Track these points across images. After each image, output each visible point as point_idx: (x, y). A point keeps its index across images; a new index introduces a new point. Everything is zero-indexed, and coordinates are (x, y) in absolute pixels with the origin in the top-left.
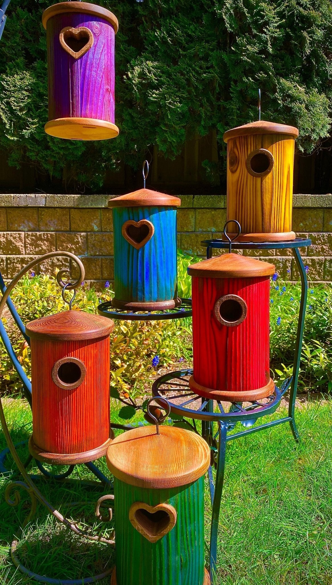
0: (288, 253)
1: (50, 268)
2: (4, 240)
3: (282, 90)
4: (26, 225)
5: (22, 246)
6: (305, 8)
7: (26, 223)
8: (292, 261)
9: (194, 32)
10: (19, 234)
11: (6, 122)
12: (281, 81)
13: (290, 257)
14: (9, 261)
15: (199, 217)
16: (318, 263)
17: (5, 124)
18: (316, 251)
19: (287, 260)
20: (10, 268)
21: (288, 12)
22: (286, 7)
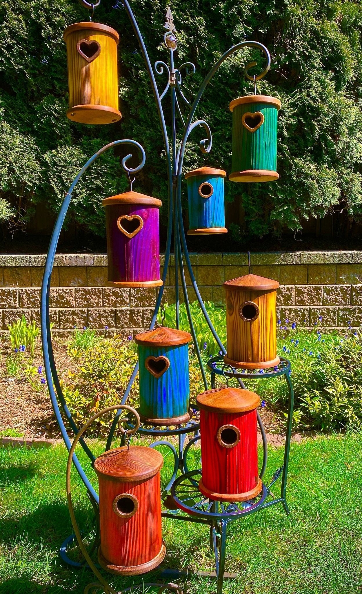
0: (306, 303)
1: (97, 318)
2: (57, 295)
3: (297, 167)
4: (76, 281)
5: (72, 300)
6: (314, 100)
7: (76, 280)
8: (309, 310)
9: (221, 116)
10: (70, 290)
11: (58, 193)
12: (296, 161)
13: (308, 307)
14: (61, 314)
15: (227, 273)
16: (332, 312)
17: (57, 194)
18: (330, 301)
19: (305, 309)
20: (62, 320)
21: (301, 103)
22: (299, 98)
